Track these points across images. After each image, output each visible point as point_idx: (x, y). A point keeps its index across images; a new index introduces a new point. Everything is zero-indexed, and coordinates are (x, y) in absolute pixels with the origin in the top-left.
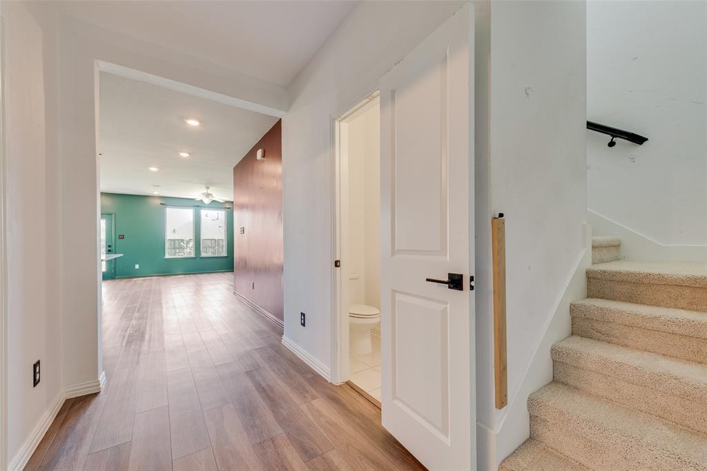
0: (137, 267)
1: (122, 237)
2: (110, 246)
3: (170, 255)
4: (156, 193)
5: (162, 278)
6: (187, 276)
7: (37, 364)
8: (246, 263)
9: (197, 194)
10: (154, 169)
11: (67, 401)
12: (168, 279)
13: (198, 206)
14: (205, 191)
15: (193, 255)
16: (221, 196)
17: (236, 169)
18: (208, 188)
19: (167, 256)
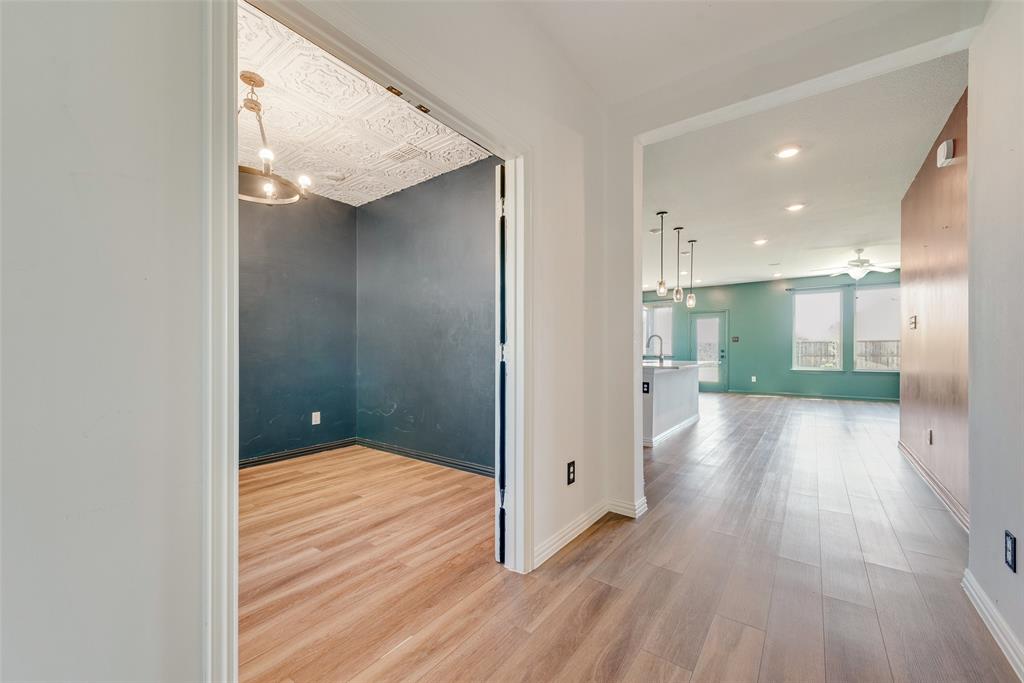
0: (754, 379)
1: (736, 340)
2: (723, 351)
3: (802, 366)
4: (777, 275)
5: (786, 399)
6: (827, 400)
7: (571, 464)
8: (919, 387)
9: (839, 263)
10: (760, 242)
11: (609, 513)
12: (796, 401)
13: (849, 285)
14: (854, 256)
15: (839, 367)
16: (884, 260)
17: (905, 202)
18: (860, 251)
19: (794, 369)
